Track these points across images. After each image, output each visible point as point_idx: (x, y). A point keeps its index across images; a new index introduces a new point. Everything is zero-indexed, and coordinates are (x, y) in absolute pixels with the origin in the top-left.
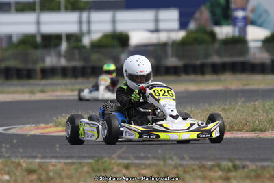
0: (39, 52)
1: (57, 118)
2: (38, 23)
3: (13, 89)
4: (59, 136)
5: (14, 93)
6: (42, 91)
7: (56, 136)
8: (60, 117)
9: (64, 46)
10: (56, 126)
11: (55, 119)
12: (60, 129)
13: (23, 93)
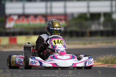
0: (89, 23)
1: (99, 58)
2: (88, 7)
3: (73, 42)
4: (99, 67)
5: (75, 44)
6: (90, 43)
7: (98, 67)
8: (100, 57)
9: (102, 19)
10: (98, 62)
11: (97, 58)
12: (100, 63)
13: (80, 44)
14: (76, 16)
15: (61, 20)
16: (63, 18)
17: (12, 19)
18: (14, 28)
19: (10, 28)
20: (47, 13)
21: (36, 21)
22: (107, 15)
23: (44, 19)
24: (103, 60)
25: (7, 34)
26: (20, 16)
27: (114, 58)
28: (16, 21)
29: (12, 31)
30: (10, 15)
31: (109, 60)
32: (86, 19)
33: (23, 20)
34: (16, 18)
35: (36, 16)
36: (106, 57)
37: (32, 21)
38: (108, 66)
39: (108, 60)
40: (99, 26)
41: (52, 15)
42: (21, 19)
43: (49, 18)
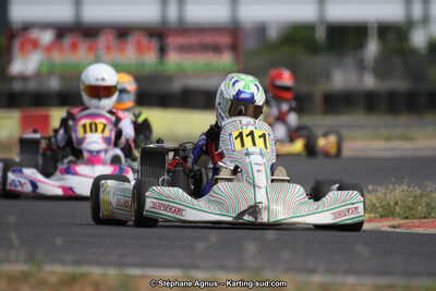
14: (273, 34)
15: (216, 49)
16: (225, 40)
17: (35, 44)
18: (38, 75)
19: (23, 78)
20: (164, 22)
21: (122, 49)
22: (393, 34)
23: (154, 44)
24: (374, 206)
25: (12, 100)
26: (62, 31)
27: (415, 197)
28: (48, 49)
29: (32, 86)
30: (27, 27)
31: (397, 203)
32: (313, 48)
33: (74, 46)
34: (47, 37)
35: (123, 32)
36: (385, 194)
37: (109, 49)
38: (390, 227)
39: (392, 203)
40: (361, 76)
41: (184, 29)
42: (67, 41)
43: (172, 41)
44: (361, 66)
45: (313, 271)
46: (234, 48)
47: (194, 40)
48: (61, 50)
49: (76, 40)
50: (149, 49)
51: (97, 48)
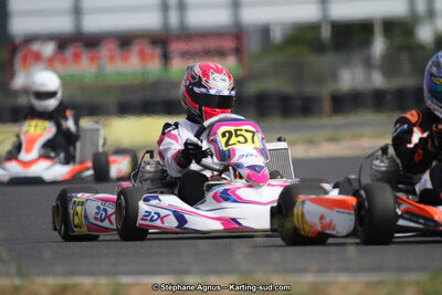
14: (277, 36)
15: (221, 54)
16: (229, 44)
17: (38, 57)
20: (166, 28)
21: (125, 58)
22: (397, 29)
23: (158, 51)
25: (15, 115)
26: (63, 42)
28: (50, 61)
30: (30, 39)
32: (319, 47)
33: (77, 57)
34: (49, 49)
35: (125, 40)
37: (112, 58)
40: (369, 74)
41: (187, 34)
42: (69, 52)
43: (175, 47)
44: (368, 64)
45: (303, 271)
46: (238, 51)
47: (197, 46)
48: (64, 61)
49: (78, 50)
50: (152, 56)
51: (100, 58)
